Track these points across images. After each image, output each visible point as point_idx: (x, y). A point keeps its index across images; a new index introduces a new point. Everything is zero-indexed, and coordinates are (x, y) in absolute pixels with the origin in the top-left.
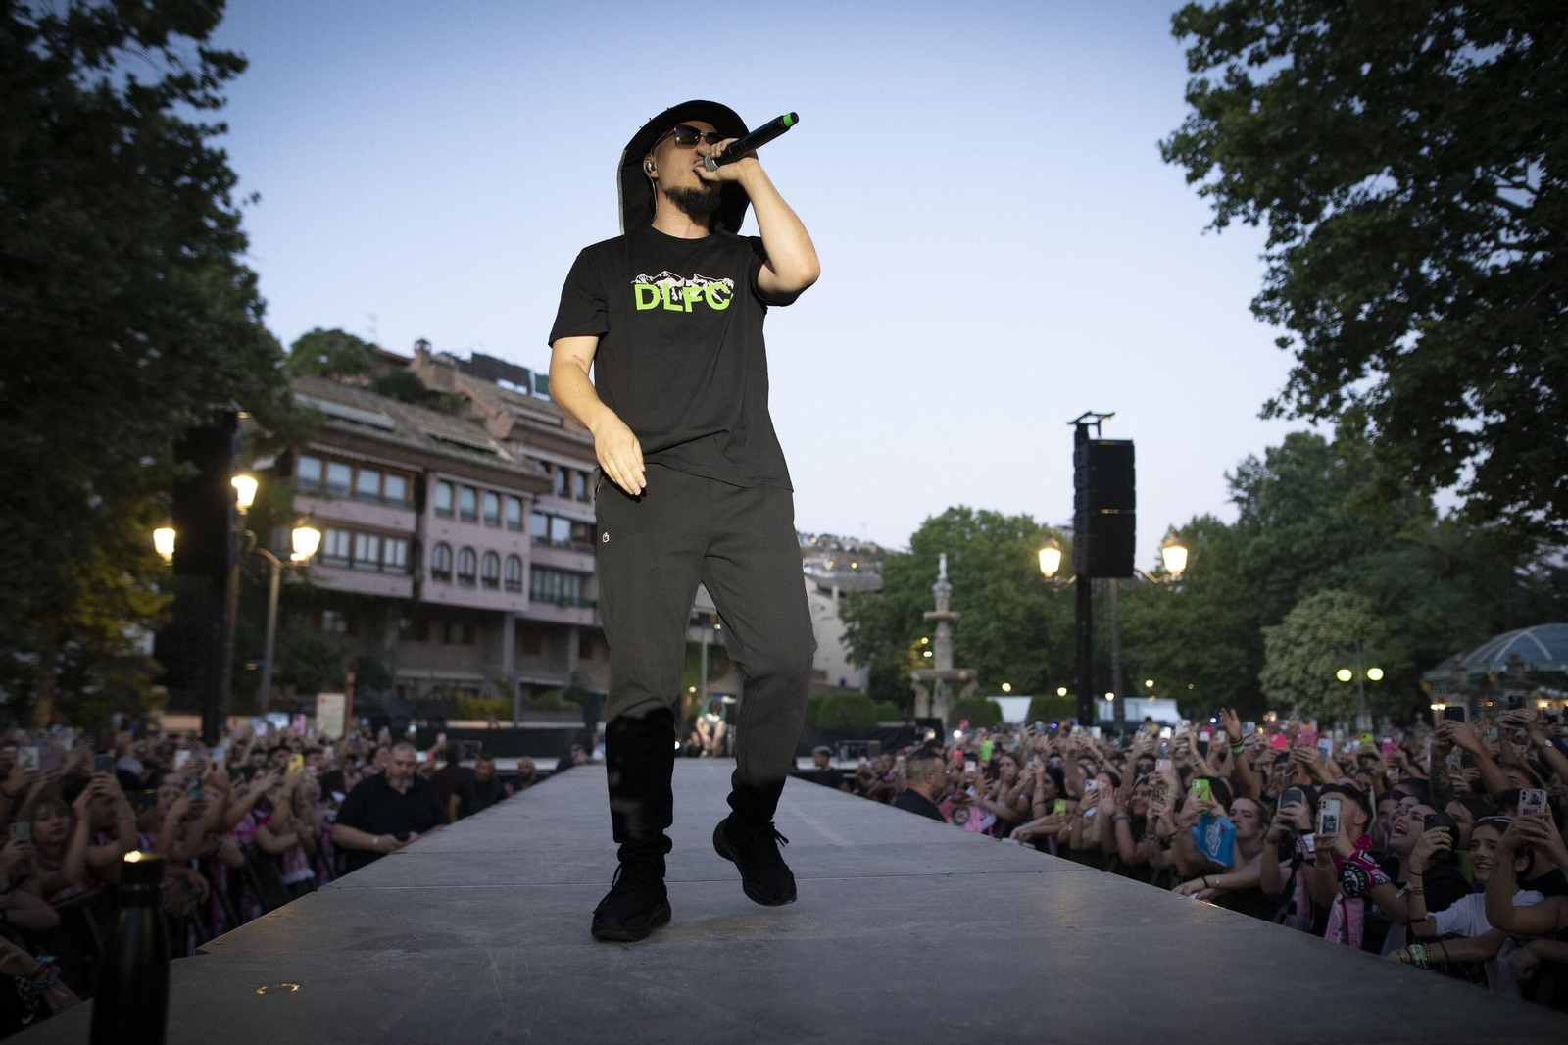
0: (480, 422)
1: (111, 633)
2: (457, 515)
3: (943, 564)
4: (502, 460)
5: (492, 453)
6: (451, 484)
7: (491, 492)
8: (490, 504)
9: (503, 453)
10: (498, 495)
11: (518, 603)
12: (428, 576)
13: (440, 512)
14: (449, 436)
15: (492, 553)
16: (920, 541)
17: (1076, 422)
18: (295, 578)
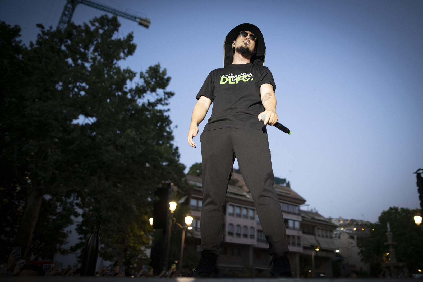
0: (241, 187)
1: (138, 249)
2: (235, 215)
3: (388, 226)
4: (248, 198)
5: (244, 196)
6: (233, 206)
7: (245, 208)
8: (244, 212)
9: (248, 196)
10: (247, 209)
11: (253, 242)
12: (227, 234)
13: (230, 214)
14: (233, 192)
15: (246, 227)
16: (381, 219)
17: (416, 173)
18: (189, 235)
